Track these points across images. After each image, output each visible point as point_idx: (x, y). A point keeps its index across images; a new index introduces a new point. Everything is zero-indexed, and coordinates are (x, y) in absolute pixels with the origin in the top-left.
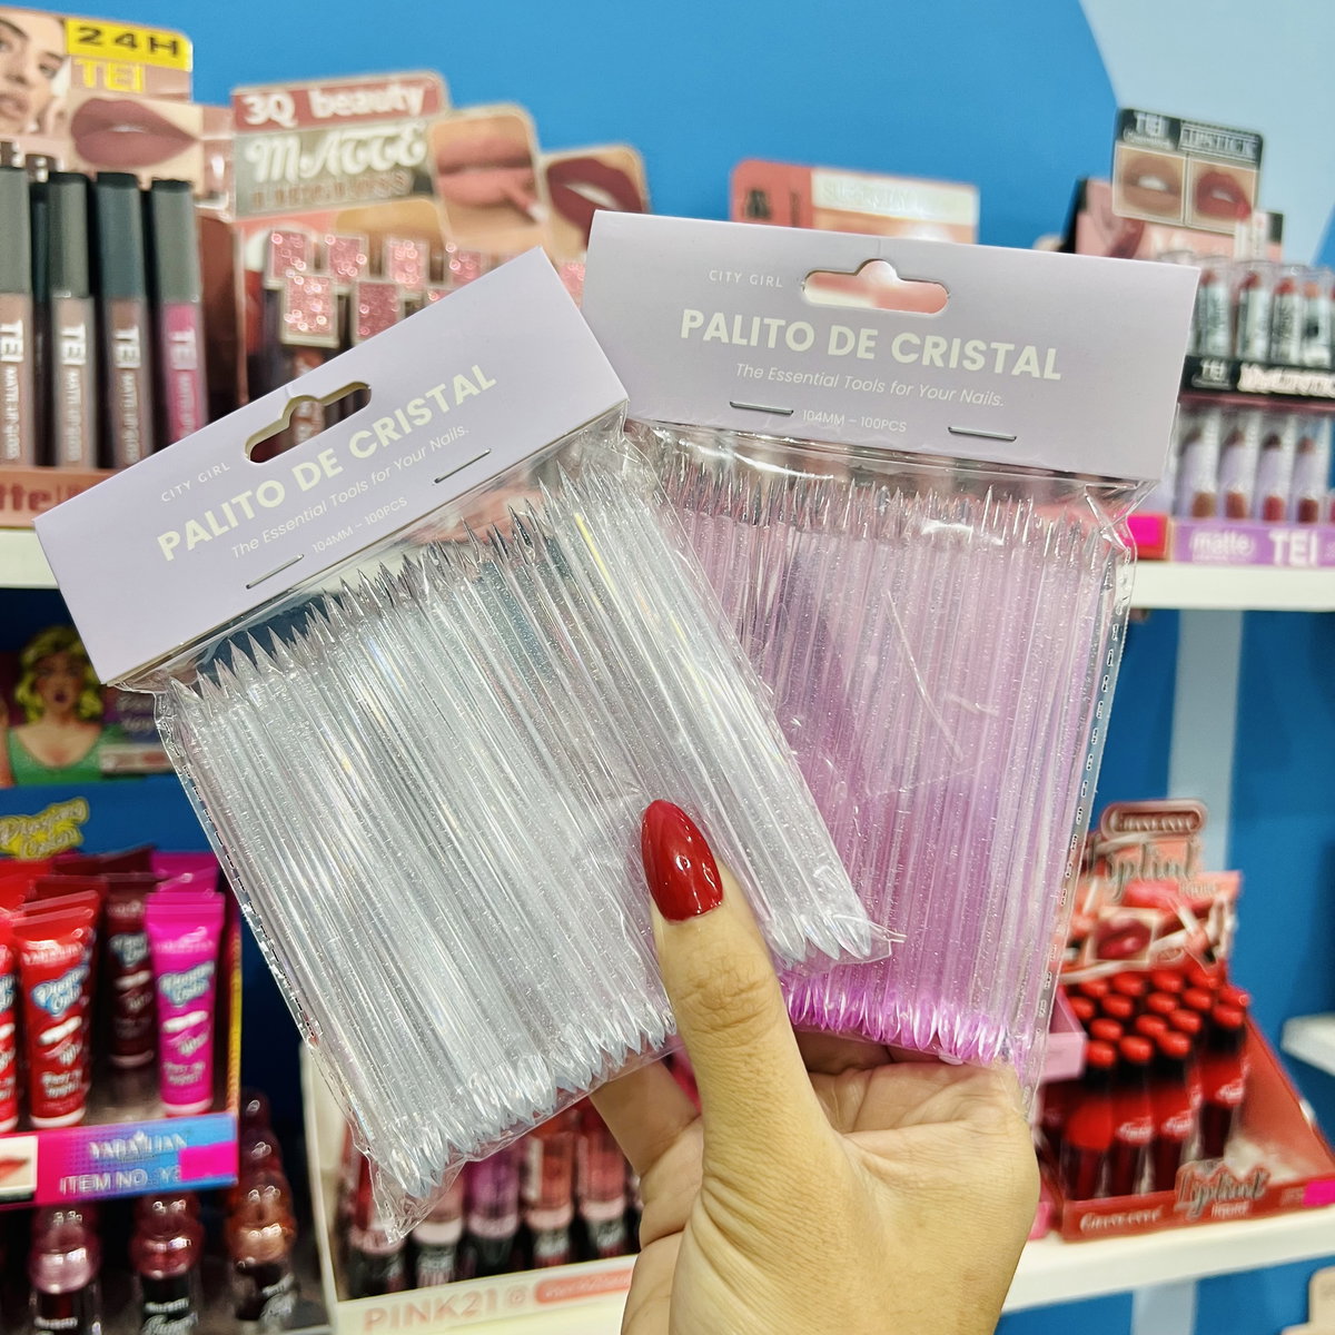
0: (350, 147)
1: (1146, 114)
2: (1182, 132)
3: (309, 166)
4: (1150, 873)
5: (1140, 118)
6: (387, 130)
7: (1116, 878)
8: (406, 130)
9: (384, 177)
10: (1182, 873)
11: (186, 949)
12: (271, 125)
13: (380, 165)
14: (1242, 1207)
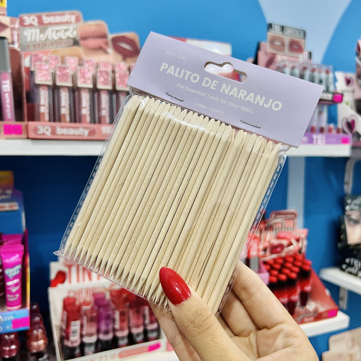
0: (55, 32)
1: (275, 25)
2: (284, 30)
3: (43, 37)
4: (283, 230)
5: (273, 26)
6: (65, 27)
7: (274, 231)
8: (71, 27)
9: (65, 41)
10: (292, 229)
11: (12, 261)
12: (31, 25)
13: (64, 37)
14: (311, 318)
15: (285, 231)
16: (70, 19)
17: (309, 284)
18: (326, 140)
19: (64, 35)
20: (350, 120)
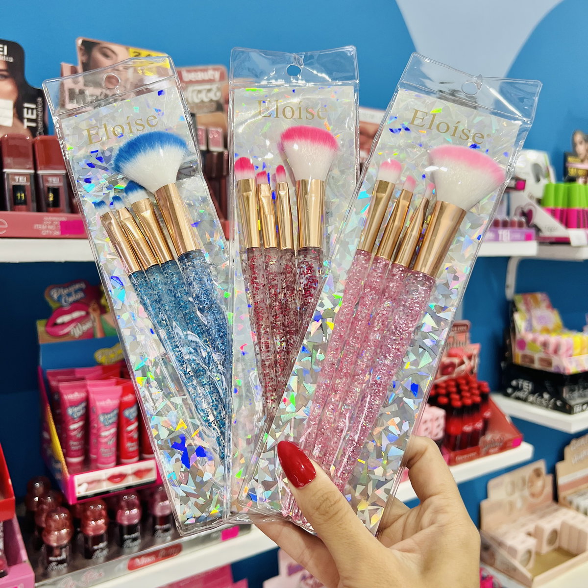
4: (455, 345)
6: (207, 87)
8: (214, 87)
9: (206, 104)
10: (464, 344)
13: (206, 100)
14: (497, 449)
15: (457, 348)
16: (214, 76)
17: (489, 410)
18: (511, 237)
19: (206, 96)
20: (526, 210)
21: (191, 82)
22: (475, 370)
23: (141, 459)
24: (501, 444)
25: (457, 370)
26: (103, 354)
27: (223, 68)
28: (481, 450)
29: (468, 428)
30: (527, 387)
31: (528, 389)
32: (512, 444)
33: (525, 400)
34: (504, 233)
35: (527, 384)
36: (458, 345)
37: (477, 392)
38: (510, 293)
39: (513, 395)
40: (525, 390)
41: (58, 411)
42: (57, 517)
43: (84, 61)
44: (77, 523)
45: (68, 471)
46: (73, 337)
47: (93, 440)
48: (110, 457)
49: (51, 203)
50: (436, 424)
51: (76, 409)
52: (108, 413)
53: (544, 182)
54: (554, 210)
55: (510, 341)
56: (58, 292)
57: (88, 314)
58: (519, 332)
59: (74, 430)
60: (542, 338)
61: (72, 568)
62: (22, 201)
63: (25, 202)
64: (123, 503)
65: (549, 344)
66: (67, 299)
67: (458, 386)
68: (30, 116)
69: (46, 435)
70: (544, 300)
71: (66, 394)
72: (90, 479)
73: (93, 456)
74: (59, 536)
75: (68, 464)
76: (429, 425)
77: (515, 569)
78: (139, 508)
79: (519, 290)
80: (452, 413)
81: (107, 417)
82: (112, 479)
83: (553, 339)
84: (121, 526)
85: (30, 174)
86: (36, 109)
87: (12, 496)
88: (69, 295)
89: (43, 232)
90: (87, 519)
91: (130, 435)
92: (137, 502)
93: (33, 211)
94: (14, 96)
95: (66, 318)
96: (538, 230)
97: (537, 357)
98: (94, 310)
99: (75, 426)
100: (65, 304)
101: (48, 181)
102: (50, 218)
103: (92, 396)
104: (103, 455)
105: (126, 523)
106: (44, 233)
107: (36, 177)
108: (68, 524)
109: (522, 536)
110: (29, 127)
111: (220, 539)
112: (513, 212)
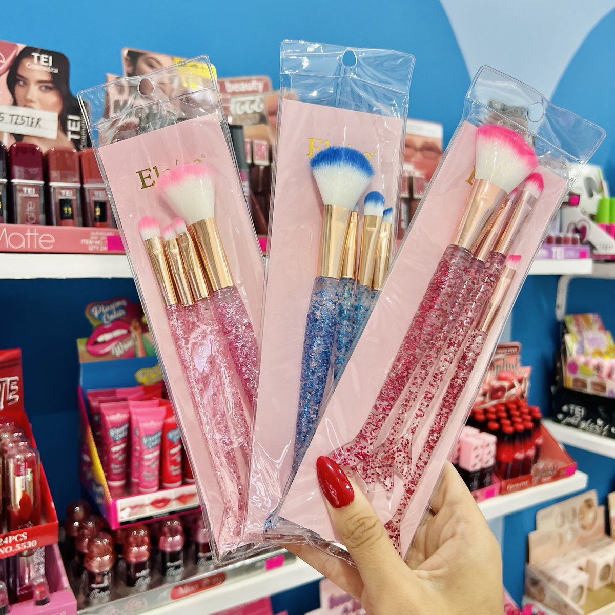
0: (239, 104)
4: (505, 368)
6: (251, 98)
7: (495, 370)
8: (258, 98)
9: (250, 116)
10: (514, 367)
14: (549, 478)
15: (507, 370)
16: (257, 87)
17: (541, 436)
18: (565, 254)
19: (250, 108)
20: (579, 226)
21: (234, 93)
22: (526, 395)
23: (184, 484)
24: (555, 472)
25: (507, 394)
26: (144, 374)
27: (267, 79)
28: (533, 479)
29: (519, 456)
30: (579, 413)
31: (581, 415)
32: (565, 473)
33: (577, 427)
34: (558, 250)
35: (580, 410)
36: (509, 369)
37: (529, 417)
38: (560, 313)
39: (564, 421)
40: (577, 415)
41: (98, 433)
42: (99, 542)
43: (130, 72)
44: (119, 549)
45: (111, 495)
46: (115, 356)
47: (135, 464)
48: (153, 481)
49: (98, 217)
50: (487, 450)
51: (118, 431)
52: (152, 435)
53: (597, 197)
54: (609, 227)
55: (561, 365)
56: (98, 309)
57: (129, 332)
58: (571, 355)
59: (116, 453)
60: (595, 361)
61: (115, 597)
62: (69, 216)
63: (72, 217)
64: (166, 529)
65: (603, 367)
66: (108, 317)
67: (508, 410)
68: (74, 129)
69: (86, 458)
70: (596, 321)
71: (108, 415)
72: (133, 504)
73: (135, 480)
74: (101, 563)
75: (110, 488)
76: (480, 451)
77: (566, 606)
78: (182, 535)
79: (570, 311)
80: (503, 439)
81: (151, 439)
82: (155, 503)
83: (607, 362)
84: (164, 553)
85: (75, 188)
86: (81, 121)
87: (55, 521)
88: (110, 313)
89: (90, 247)
90: (130, 545)
91: (173, 458)
92: (180, 528)
93: (79, 226)
94: (59, 108)
95: (106, 337)
96: (593, 247)
97: (589, 381)
98: (136, 328)
99: (117, 449)
100: (107, 322)
101: (94, 195)
102: (97, 233)
103: (134, 417)
104: (146, 479)
105: (168, 550)
106: (91, 249)
107: (82, 191)
108: (111, 550)
109: (573, 571)
110: (72, 140)
111: (265, 568)
112: (565, 228)
